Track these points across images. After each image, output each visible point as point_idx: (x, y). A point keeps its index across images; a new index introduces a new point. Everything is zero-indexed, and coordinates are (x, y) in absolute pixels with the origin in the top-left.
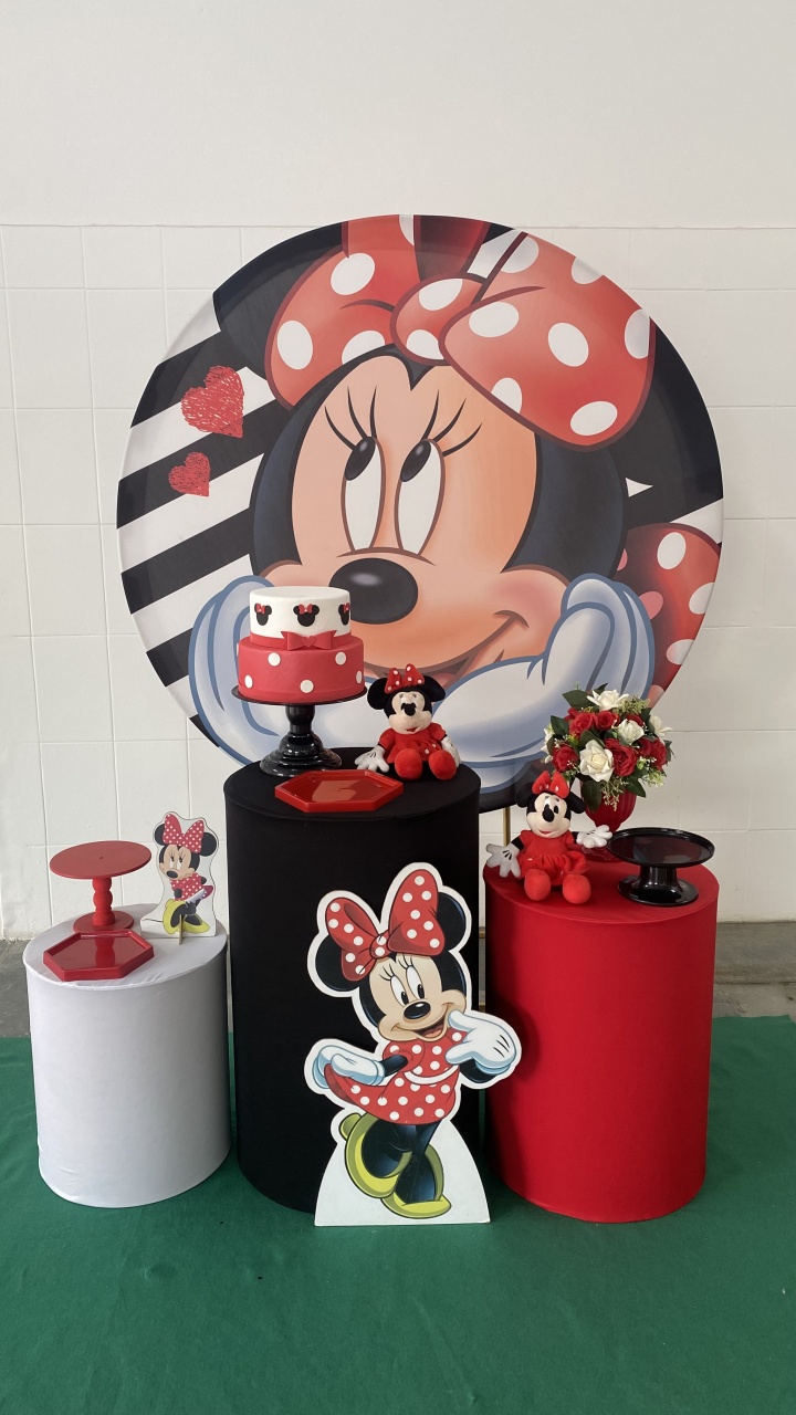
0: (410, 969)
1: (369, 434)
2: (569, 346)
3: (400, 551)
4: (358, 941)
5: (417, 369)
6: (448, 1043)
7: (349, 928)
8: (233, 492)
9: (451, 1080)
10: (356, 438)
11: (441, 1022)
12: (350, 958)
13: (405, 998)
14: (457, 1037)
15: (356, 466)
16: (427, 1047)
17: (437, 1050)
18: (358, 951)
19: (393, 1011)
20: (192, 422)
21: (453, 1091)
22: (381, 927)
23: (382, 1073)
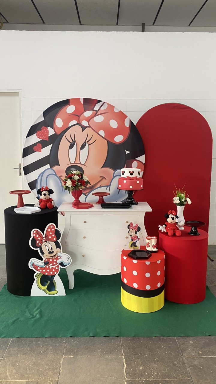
0: (50, 244)
4: (39, 239)
7: (38, 236)
12: (38, 242)
13: (48, 250)
19: (46, 252)
21: (58, 268)
22: (44, 236)
23: (44, 265)
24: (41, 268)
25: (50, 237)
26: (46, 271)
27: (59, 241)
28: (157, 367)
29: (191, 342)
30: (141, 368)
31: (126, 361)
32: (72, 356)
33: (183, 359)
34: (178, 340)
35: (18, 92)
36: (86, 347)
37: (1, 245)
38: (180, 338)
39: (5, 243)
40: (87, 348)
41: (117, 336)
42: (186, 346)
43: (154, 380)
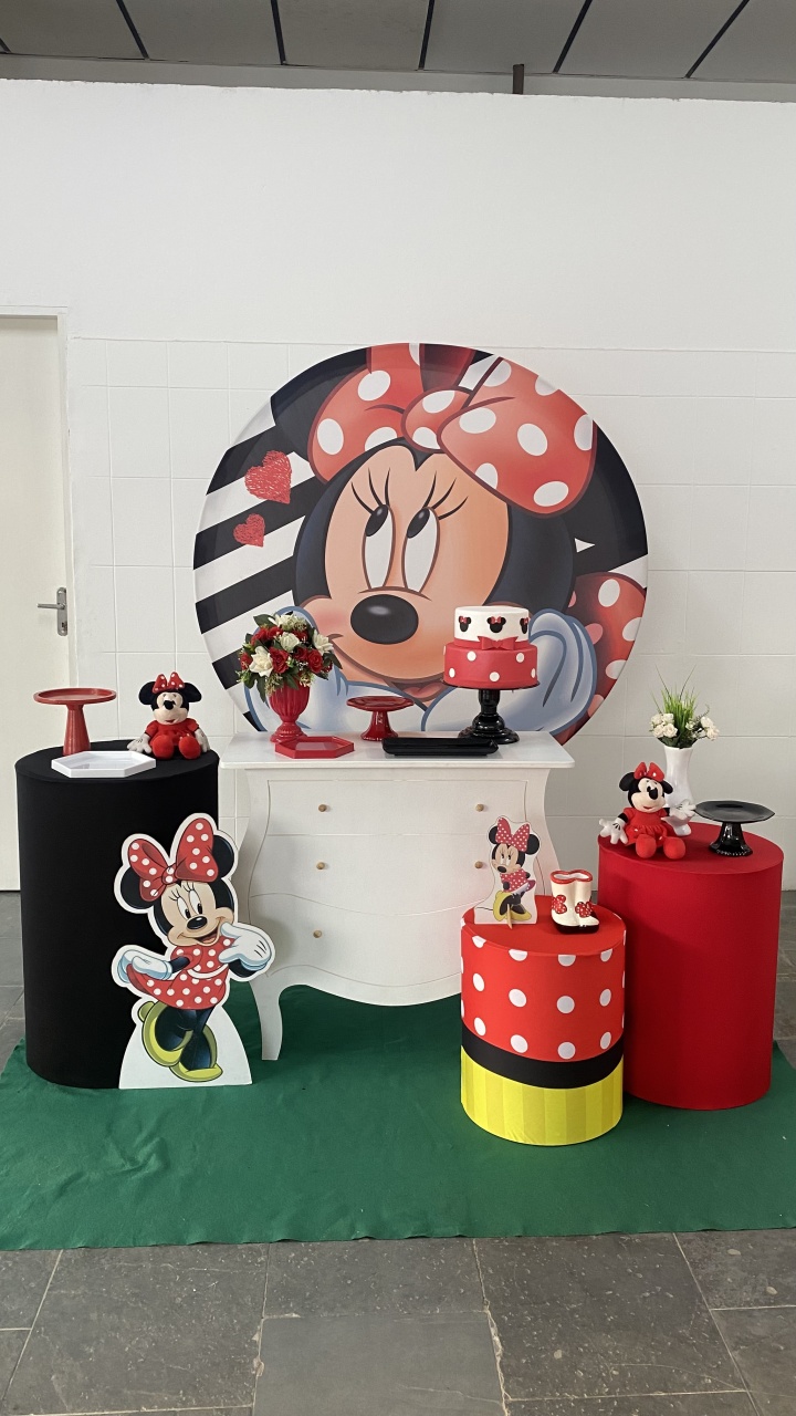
0: (192, 892)
1: (384, 503)
2: (533, 441)
3: (406, 589)
4: (153, 871)
5: (420, 455)
6: (220, 947)
7: (146, 862)
8: (281, 544)
9: (223, 976)
10: (374, 506)
11: (215, 932)
12: (147, 884)
13: (188, 914)
14: (227, 942)
15: (374, 525)
16: (205, 950)
17: (212, 953)
18: (152, 879)
19: (179, 923)
20: (252, 492)
21: (224, 983)
22: (171, 860)
23: (170, 970)
24: (159, 983)
25: (193, 866)
26: (179, 995)
27: (226, 879)
28: (616, 1348)
29: (732, 1252)
30: (558, 1355)
31: (501, 1331)
32: (294, 1315)
33: (710, 1318)
34: (685, 1246)
35: (55, 318)
36: (345, 1278)
37: (5, 898)
38: (690, 1236)
39: (19, 888)
40: (349, 1282)
41: (460, 1236)
42: (717, 1266)
43: (612, 1400)
